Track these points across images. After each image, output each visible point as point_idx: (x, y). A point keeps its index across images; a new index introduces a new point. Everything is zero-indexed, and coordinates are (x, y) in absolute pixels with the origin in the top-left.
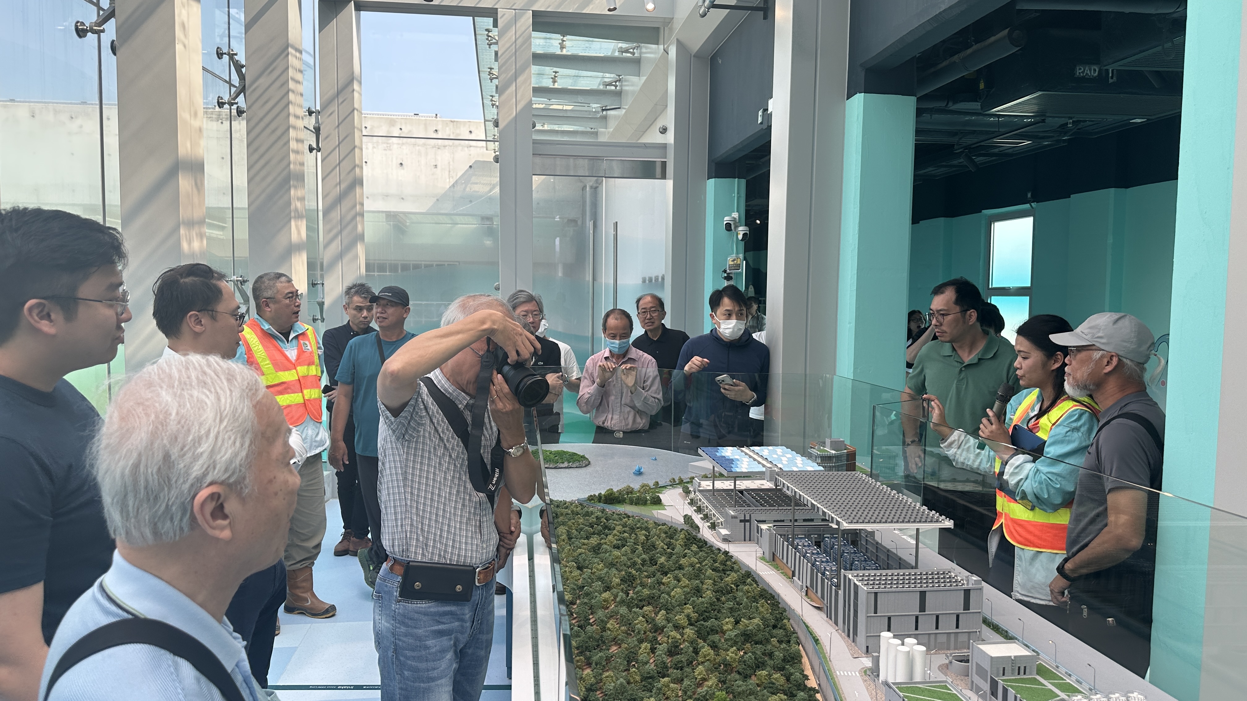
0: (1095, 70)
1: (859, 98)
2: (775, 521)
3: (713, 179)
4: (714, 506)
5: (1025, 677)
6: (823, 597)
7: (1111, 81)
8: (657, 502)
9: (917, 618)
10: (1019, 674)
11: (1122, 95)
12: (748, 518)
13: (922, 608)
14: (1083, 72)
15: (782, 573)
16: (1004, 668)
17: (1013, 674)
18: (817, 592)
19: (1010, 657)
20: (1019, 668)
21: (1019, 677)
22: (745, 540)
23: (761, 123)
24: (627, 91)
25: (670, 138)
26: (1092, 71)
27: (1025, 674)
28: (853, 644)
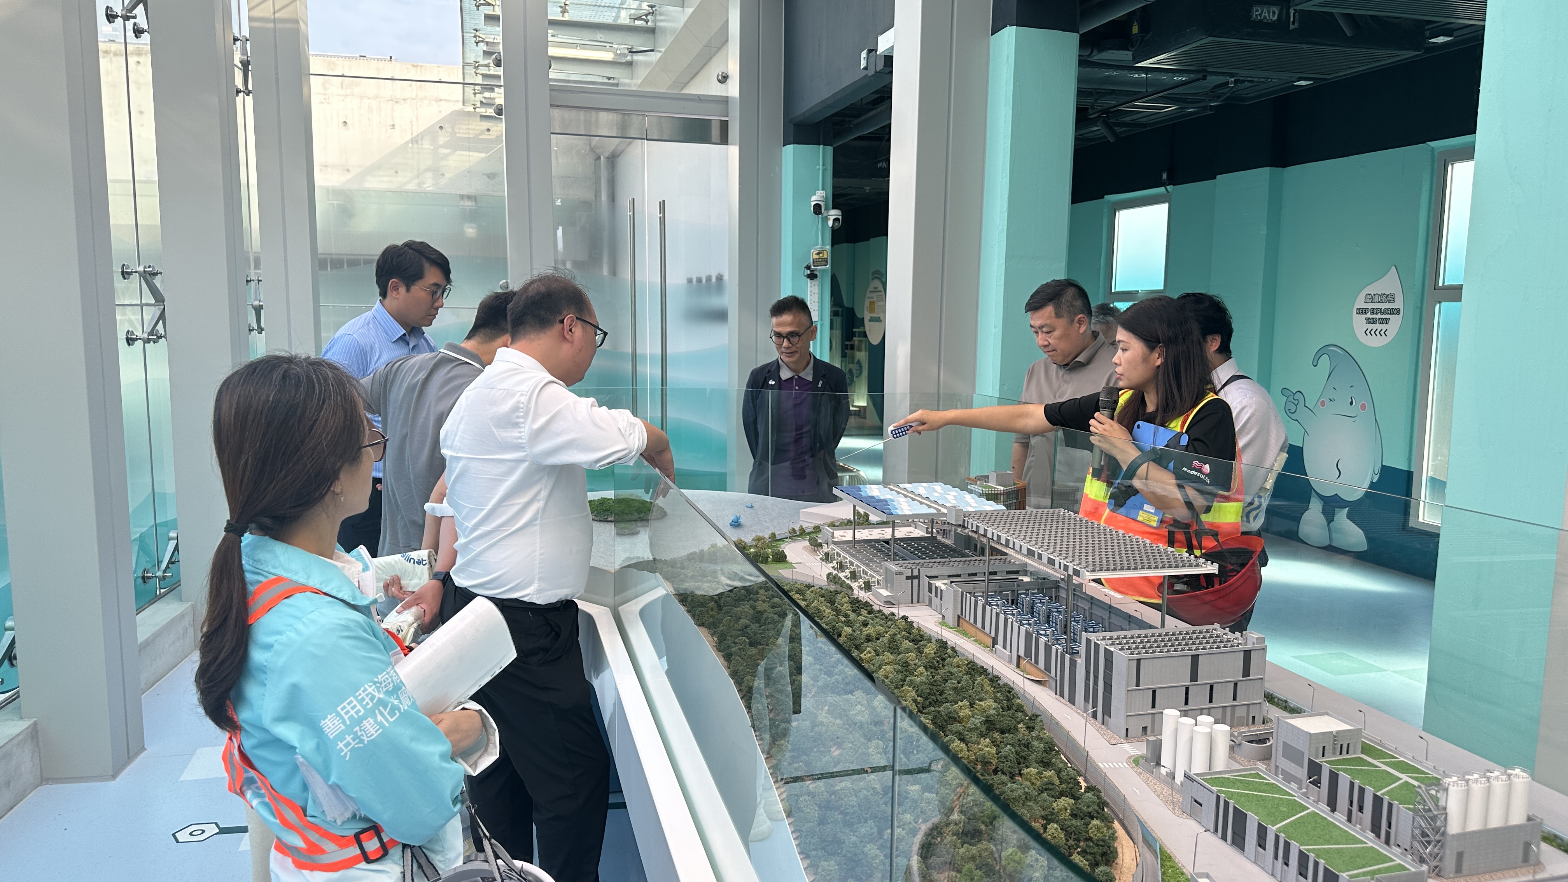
0: (1274, 13)
1: (1010, 32)
2: (949, 576)
3: (792, 145)
4: (860, 561)
5: (1349, 757)
6: (1048, 668)
7: (1292, 27)
8: (781, 558)
9: (1187, 689)
10: (1341, 754)
11: (1304, 46)
12: (916, 573)
13: (1194, 677)
14: (1260, 15)
15: (976, 641)
16: (1324, 747)
17: (1334, 753)
18: (1037, 662)
19: (1331, 732)
20: (1342, 746)
21: (1341, 757)
22: (912, 603)
23: (866, 68)
24: (661, 29)
25: (733, 89)
26: (1269, 14)
27: (1347, 753)
28: (1103, 727)
